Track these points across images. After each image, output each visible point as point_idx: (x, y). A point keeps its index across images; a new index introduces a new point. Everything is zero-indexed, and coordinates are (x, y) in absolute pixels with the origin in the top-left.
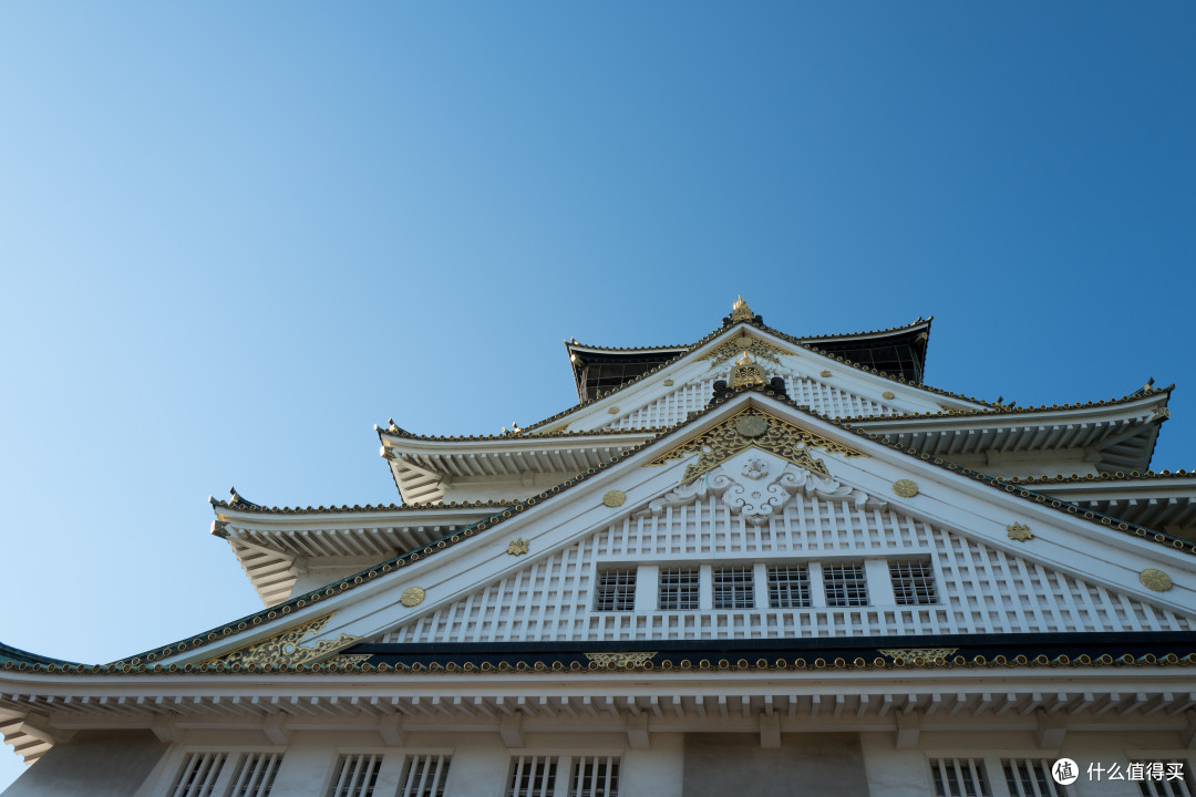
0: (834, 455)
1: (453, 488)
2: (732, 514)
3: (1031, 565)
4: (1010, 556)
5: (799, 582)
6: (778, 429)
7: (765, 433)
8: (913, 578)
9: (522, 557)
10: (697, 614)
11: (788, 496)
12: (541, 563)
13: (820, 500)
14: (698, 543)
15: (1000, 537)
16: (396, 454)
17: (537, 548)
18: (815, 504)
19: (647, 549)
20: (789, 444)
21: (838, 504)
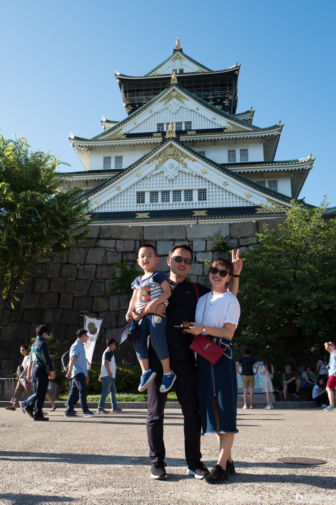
0: (189, 161)
1: (92, 152)
2: (166, 178)
3: (226, 191)
4: (222, 189)
5: (179, 195)
6: (177, 152)
7: (174, 154)
8: (202, 194)
9: (120, 191)
10: (158, 204)
11: (178, 173)
12: (124, 191)
13: (185, 173)
14: (158, 186)
15: (221, 185)
16: (76, 145)
17: (123, 188)
18: (184, 174)
19: (147, 187)
20: (179, 158)
21: (189, 174)
